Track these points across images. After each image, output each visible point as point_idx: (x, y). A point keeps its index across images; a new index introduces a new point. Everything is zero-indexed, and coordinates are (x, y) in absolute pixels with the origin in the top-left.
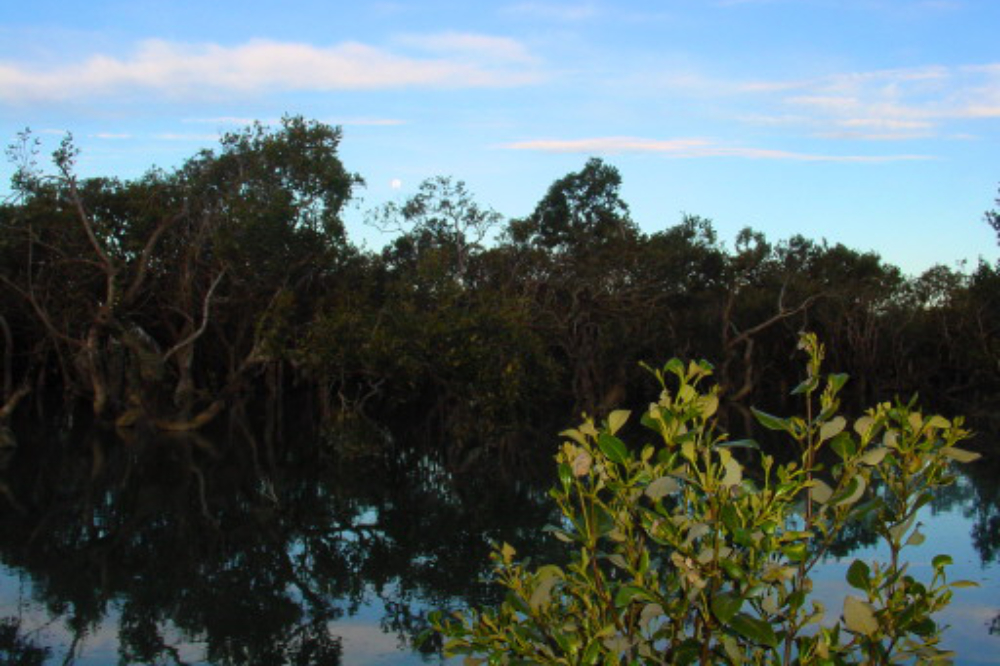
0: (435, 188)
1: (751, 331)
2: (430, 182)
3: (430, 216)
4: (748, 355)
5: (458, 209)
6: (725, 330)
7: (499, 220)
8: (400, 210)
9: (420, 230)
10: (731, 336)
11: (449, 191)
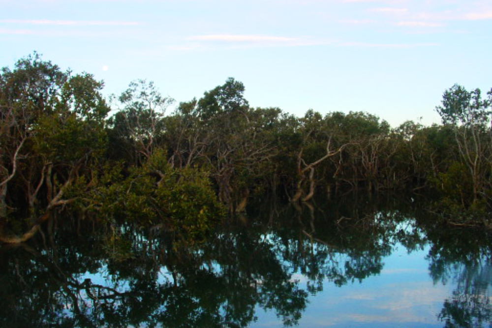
0: (137, 85)
1: (313, 164)
2: (135, 83)
3: (134, 100)
4: (311, 176)
5: (150, 97)
6: (299, 164)
7: (173, 102)
8: (118, 98)
9: (129, 108)
10: (303, 166)
11: (145, 87)
